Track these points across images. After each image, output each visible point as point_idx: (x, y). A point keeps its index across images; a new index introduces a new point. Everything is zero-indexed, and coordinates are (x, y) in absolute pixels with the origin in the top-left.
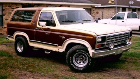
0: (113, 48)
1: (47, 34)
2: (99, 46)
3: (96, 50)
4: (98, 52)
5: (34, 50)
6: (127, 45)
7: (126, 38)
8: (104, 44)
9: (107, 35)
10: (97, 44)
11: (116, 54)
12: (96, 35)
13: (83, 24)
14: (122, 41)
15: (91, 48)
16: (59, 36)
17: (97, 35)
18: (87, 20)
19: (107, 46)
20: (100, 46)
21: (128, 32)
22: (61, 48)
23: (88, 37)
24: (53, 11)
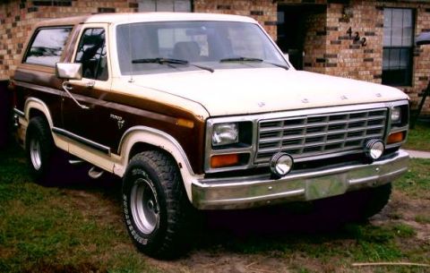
1: (84, 107)
2: (223, 159)
3: (209, 176)
5: (71, 162)
6: (375, 163)
8: (247, 155)
9: (259, 117)
10: (211, 153)
11: (309, 197)
12: (206, 115)
13: (212, 71)
14: (348, 144)
15: (190, 166)
17: (211, 117)
18: (241, 60)
19: (262, 162)
20: (235, 160)
21: (383, 105)
22: (117, 161)
23: (181, 122)
24: (109, 24)
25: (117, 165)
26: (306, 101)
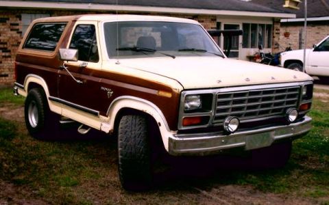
0: (236, 131)
1: (78, 81)
2: (190, 121)
3: (180, 132)
4: (185, 139)
5: (61, 122)
6: (291, 125)
7: (288, 103)
8: (208, 117)
9: (217, 91)
10: (183, 116)
11: (248, 148)
12: (181, 89)
13: (174, 57)
14: (274, 111)
15: (167, 125)
16: (102, 88)
17: (184, 90)
19: (217, 123)
21: (297, 84)
22: (105, 121)
23: (162, 93)
24: (98, 22)
25: (104, 124)
26: (248, 80)
